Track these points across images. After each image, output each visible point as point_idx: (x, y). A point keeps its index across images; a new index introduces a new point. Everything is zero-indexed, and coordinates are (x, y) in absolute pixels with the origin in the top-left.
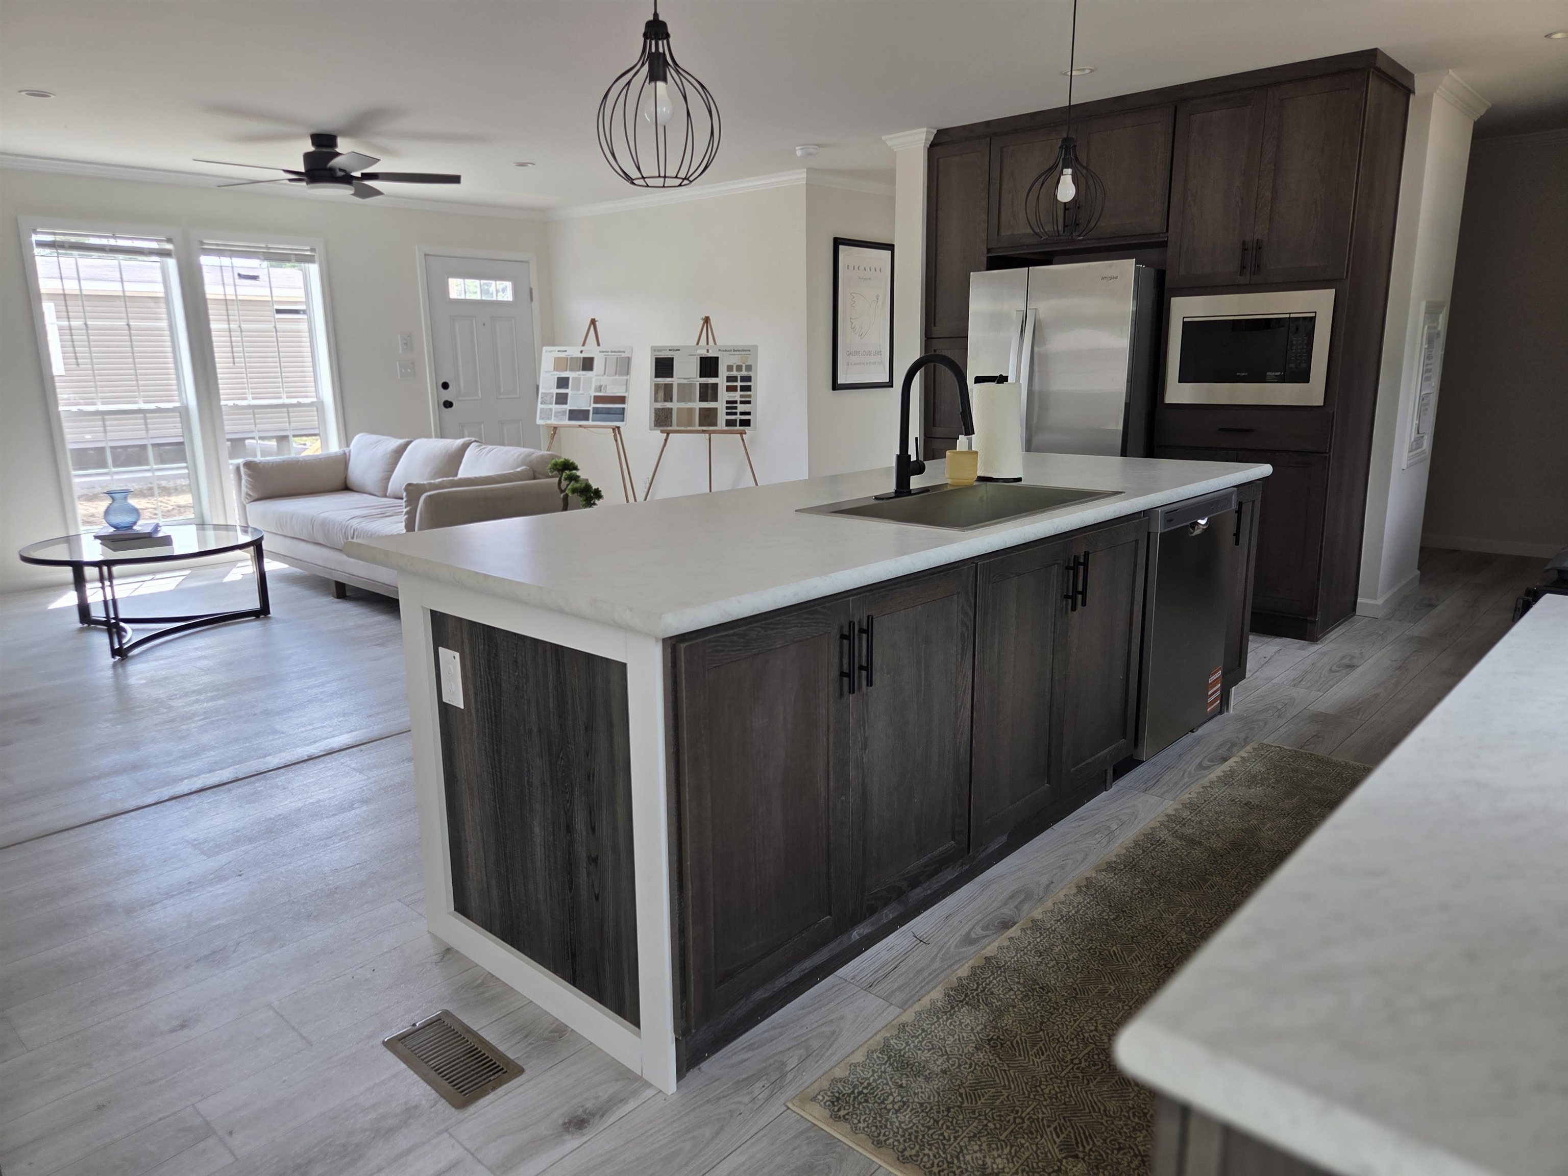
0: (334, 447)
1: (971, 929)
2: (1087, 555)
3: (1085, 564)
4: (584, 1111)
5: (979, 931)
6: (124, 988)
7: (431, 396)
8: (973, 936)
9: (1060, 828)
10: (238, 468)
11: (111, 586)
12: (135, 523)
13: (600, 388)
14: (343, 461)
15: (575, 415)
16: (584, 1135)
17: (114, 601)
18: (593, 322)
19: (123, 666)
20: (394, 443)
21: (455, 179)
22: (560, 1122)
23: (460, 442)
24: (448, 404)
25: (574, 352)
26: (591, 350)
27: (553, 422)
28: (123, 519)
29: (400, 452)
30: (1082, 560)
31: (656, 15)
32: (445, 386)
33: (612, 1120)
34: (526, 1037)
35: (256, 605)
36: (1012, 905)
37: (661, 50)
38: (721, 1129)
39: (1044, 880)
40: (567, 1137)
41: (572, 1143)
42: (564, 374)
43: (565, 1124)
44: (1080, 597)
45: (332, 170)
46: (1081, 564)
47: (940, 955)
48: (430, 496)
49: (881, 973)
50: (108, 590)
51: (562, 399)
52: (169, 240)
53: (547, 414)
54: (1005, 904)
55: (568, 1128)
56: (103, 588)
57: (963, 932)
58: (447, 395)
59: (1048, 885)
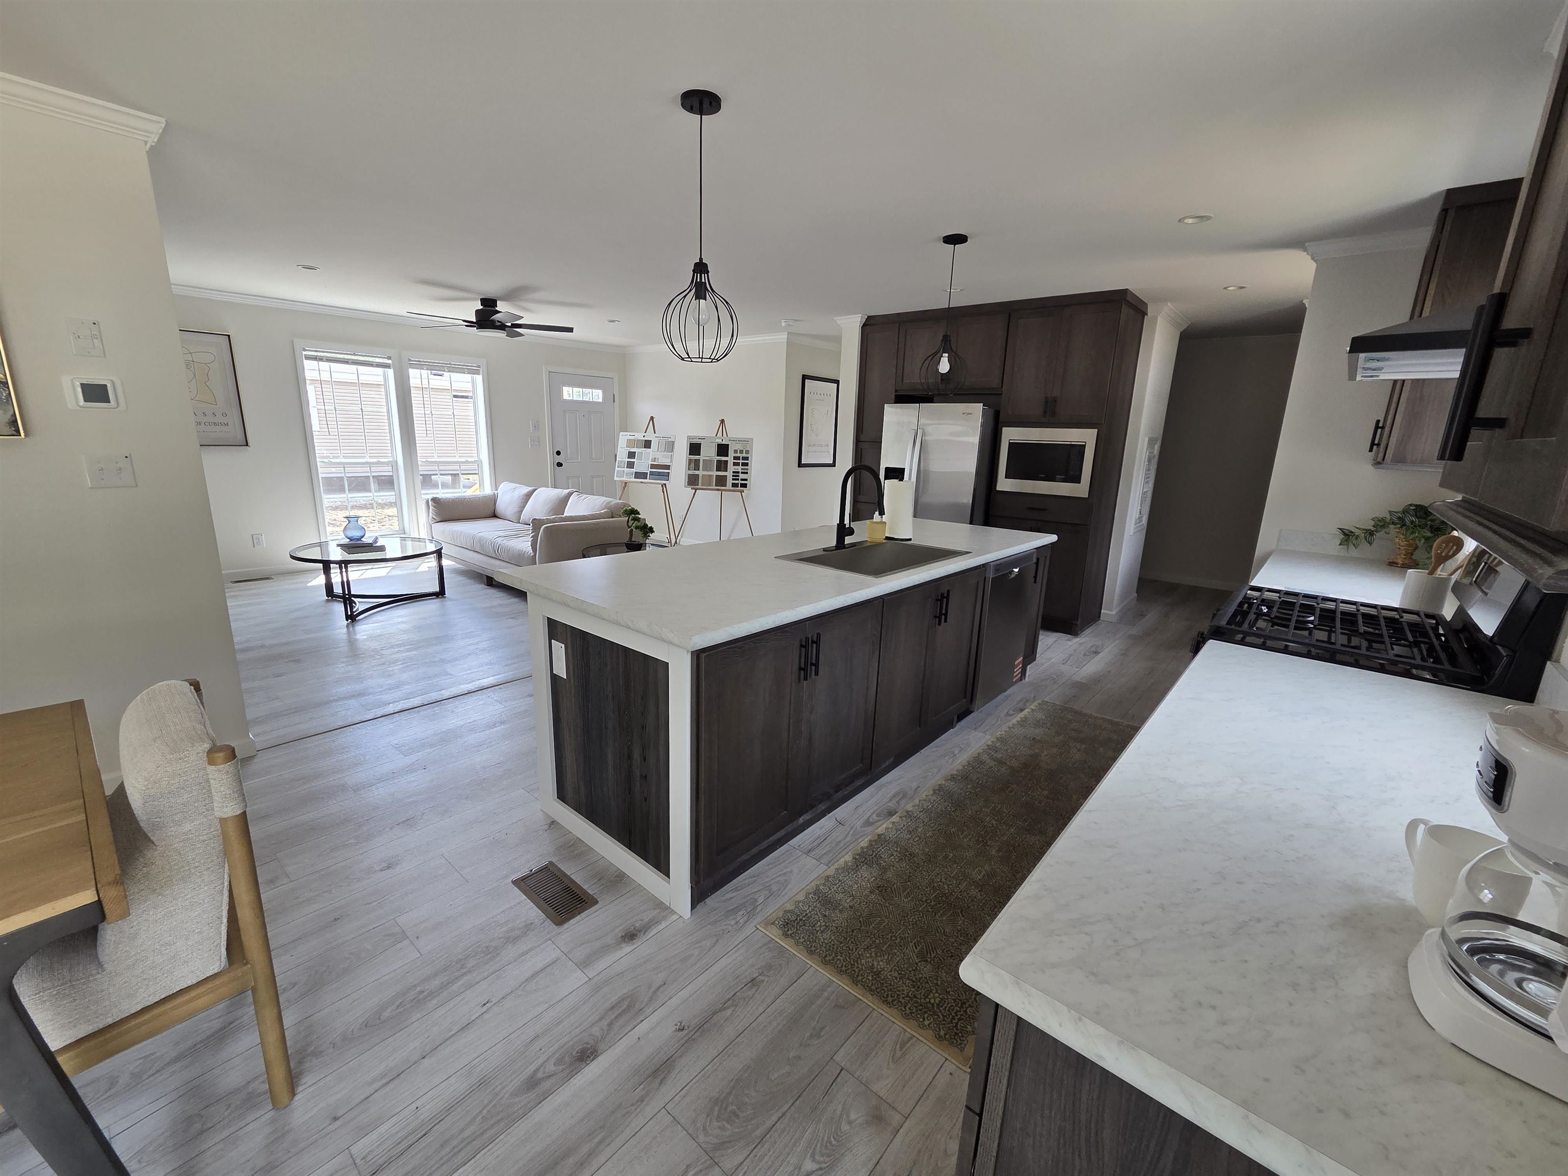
0: (488, 491)
1: (870, 816)
2: (948, 591)
3: (947, 598)
4: (634, 929)
5: (875, 817)
6: (352, 841)
7: (549, 459)
8: (871, 820)
9: (925, 751)
10: (427, 502)
11: (347, 576)
12: (363, 537)
13: (655, 460)
14: (494, 499)
15: (638, 475)
16: (634, 944)
17: (349, 584)
18: (652, 418)
19: (353, 626)
20: (528, 489)
21: (570, 330)
22: (620, 936)
23: (567, 491)
24: (559, 465)
25: (640, 436)
26: (650, 436)
27: (625, 479)
28: (356, 534)
29: (529, 495)
30: (946, 595)
31: (701, 259)
32: (558, 453)
33: (650, 936)
34: (599, 880)
35: (437, 589)
36: (894, 801)
37: (703, 281)
38: (717, 941)
39: (914, 785)
40: (624, 945)
41: (627, 948)
42: (633, 450)
43: (622, 936)
44: (943, 617)
45: (493, 321)
46: (945, 597)
47: (851, 833)
48: (547, 527)
49: (815, 843)
50: (345, 578)
51: (631, 465)
52: (389, 358)
53: (621, 474)
54: (890, 800)
55: (624, 939)
56: (342, 577)
57: (865, 817)
58: (559, 459)
59: (916, 789)
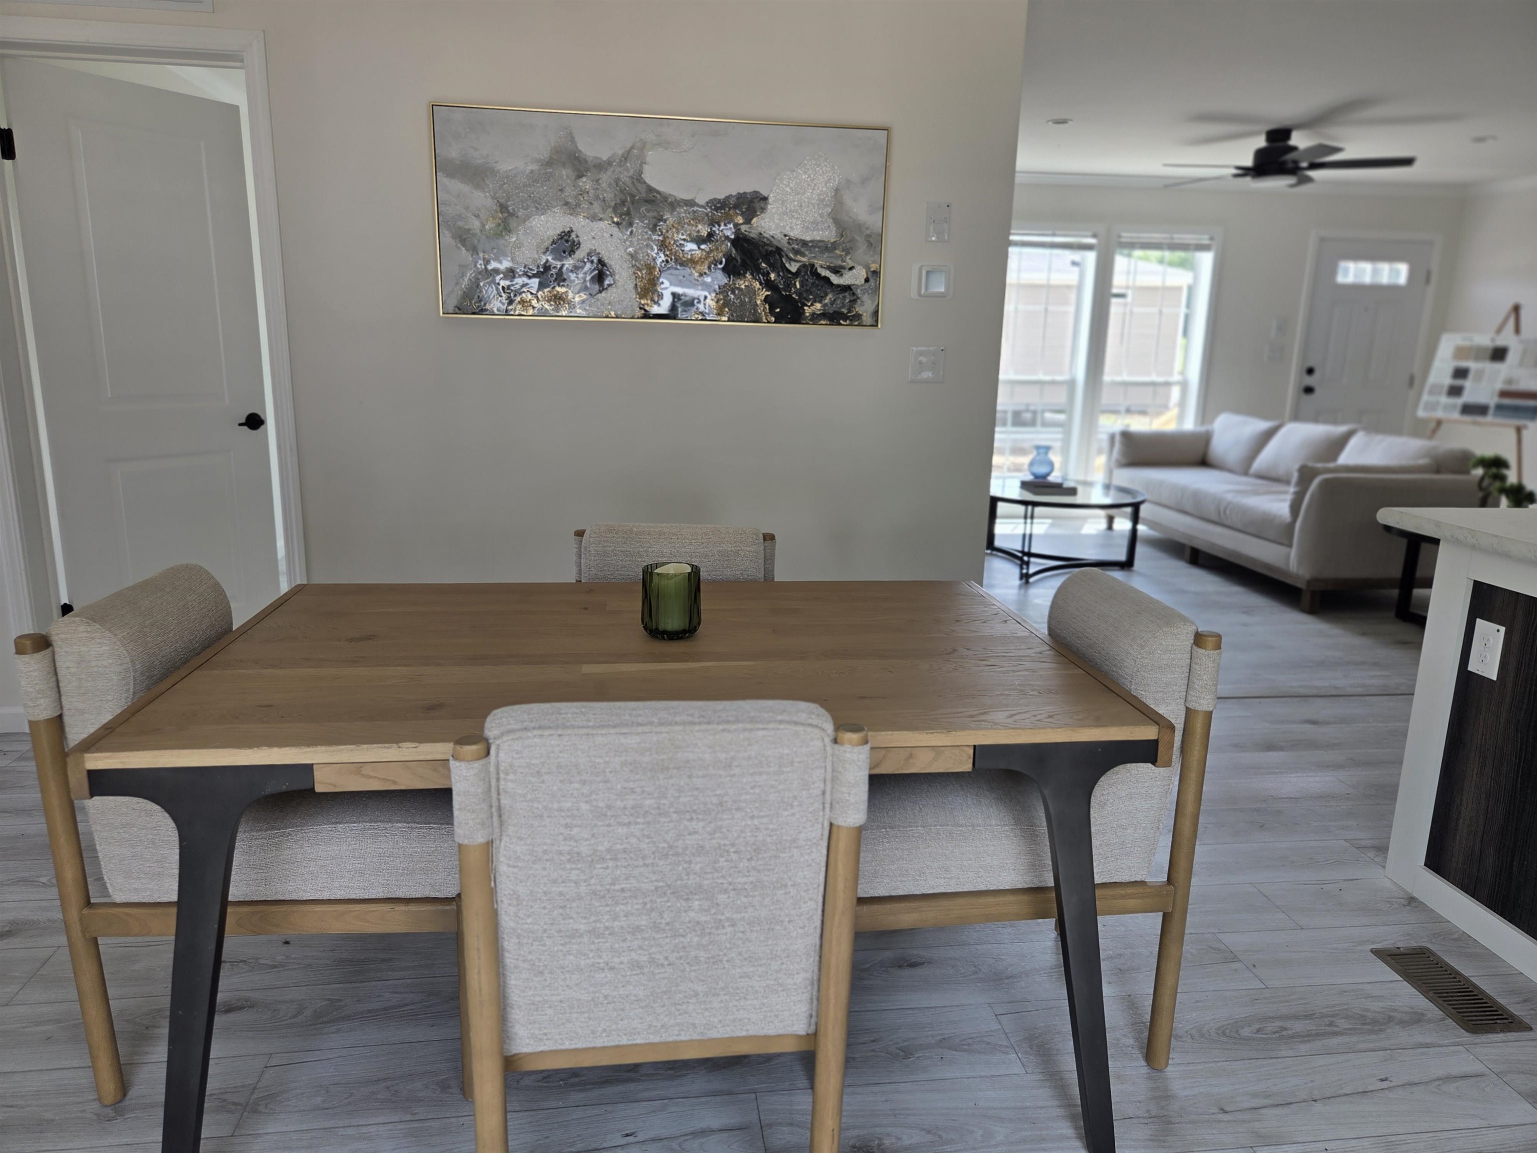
0: (1189, 425)
7: (1293, 379)
10: (1112, 437)
11: (1032, 523)
12: (1048, 474)
13: (1509, 381)
14: (1205, 439)
15: (1469, 409)
17: (1031, 536)
18: (1516, 309)
19: (1026, 589)
20: (1263, 425)
21: (1407, 162)
23: (1342, 429)
24: (1309, 390)
25: (1485, 340)
26: (1507, 339)
27: (1439, 414)
28: (1041, 470)
29: (1268, 435)
32: (1310, 371)
35: (1122, 557)
42: (1464, 364)
45: (1284, 163)
48: (1326, 481)
50: (1029, 526)
51: (1455, 391)
52: (1094, 236)
53: (1432, 407)
56: (1025, 523)
58: (1309, 381)
